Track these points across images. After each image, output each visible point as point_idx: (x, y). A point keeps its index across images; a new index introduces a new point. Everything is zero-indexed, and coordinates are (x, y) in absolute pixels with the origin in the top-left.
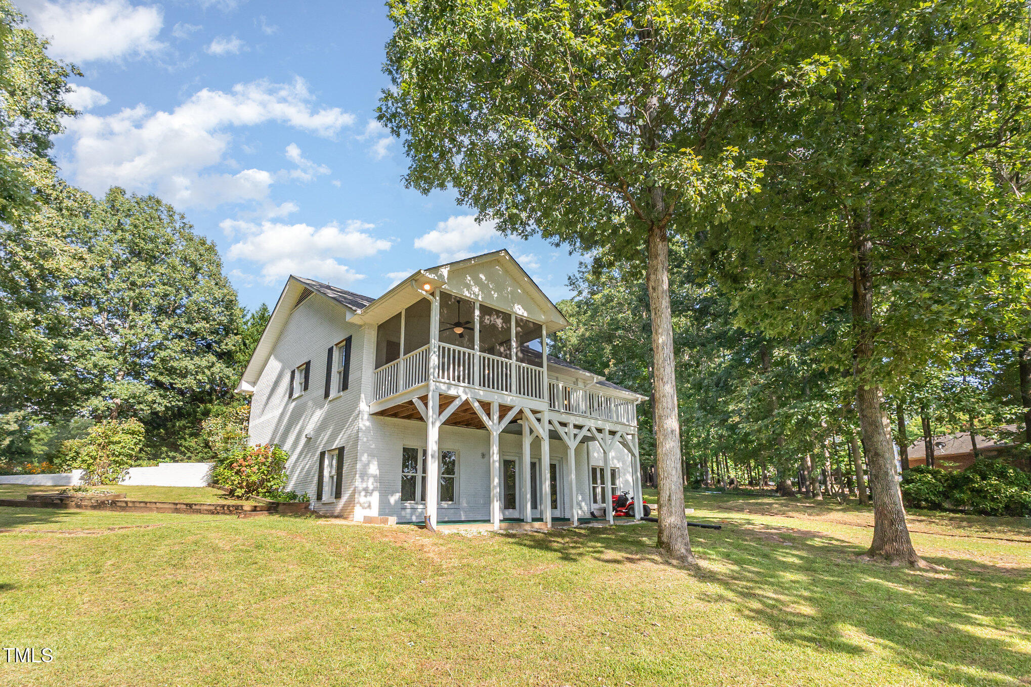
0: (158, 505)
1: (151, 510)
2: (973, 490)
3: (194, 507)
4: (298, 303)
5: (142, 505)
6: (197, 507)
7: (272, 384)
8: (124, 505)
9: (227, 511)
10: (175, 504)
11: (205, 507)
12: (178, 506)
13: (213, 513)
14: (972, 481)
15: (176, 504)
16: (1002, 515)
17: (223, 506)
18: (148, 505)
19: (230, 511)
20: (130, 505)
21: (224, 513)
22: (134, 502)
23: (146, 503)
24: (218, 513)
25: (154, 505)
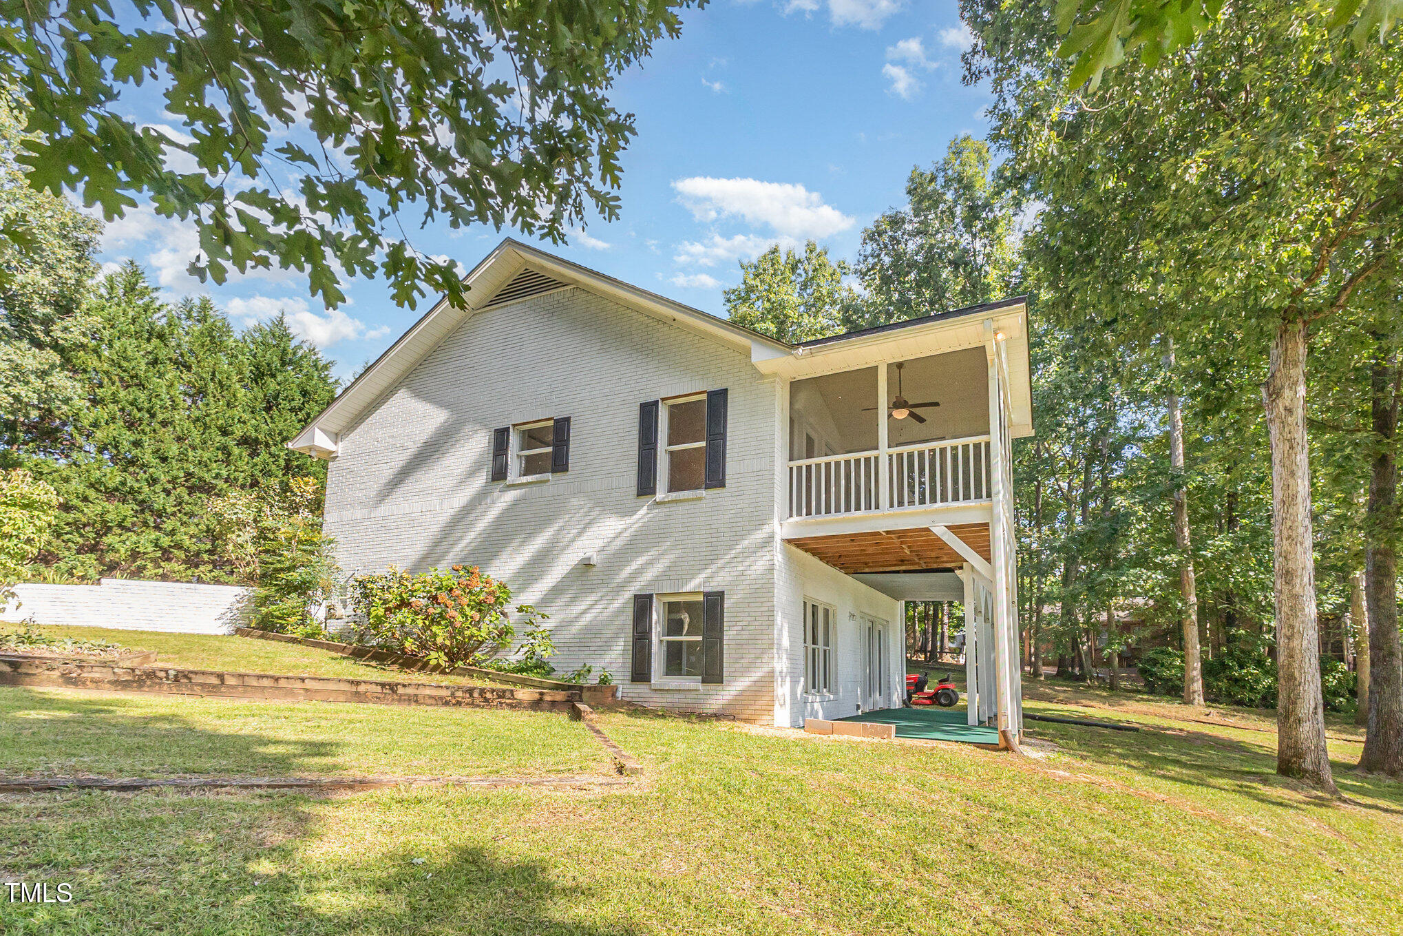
0: (309, 684)
1: (290, 693)
2: (1230, 679)
3: (401, 690)
4: (492, 303)
5: (265, 682)
6: (410, 691)
7: (413, 448)
8: (214, 681)
9: (478, 701)
10: (352, 682)
11: (428, 692)
12: (362, 688)
13: (447, 703)
14: (1230, 668)
15: (358, 683)
16: (1257, 706)
17: (471, 691)
18: (283, 683)
19: (486, 700)
20: (231, 681)
21: (472, 704)
22: (241, 676)
23: (277, 679)
24: (459, 703)
25: (298, 685)
